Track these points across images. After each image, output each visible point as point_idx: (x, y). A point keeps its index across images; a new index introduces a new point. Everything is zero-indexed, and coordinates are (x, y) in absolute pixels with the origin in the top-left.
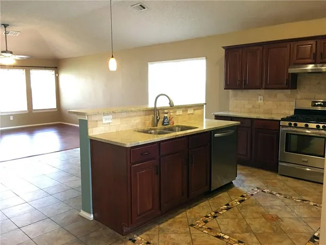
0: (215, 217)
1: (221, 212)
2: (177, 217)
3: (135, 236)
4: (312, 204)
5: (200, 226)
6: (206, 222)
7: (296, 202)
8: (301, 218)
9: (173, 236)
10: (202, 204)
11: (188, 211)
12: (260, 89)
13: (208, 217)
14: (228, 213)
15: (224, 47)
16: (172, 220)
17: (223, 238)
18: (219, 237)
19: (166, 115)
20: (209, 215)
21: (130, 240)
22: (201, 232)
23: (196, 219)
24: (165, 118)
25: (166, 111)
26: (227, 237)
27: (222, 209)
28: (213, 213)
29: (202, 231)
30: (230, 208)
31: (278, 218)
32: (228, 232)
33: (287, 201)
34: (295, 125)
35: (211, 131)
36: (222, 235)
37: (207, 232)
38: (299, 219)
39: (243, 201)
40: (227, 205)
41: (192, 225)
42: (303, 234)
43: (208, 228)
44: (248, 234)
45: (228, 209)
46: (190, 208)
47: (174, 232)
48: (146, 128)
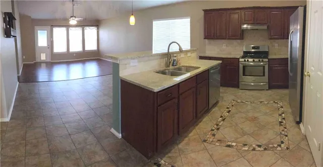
0: (218, 129)
1: (220, 124)
2: (190, 135)
3: (159, 159)
4: (266, 103)
5: (211, 140)
6: (214, 135)
7: (258, 104)
8: (267, 113)
9: (193, 155)
10: (205, 120)
11: (197, 128)
12: (225, 39)
13: (213, 130)
14: (225, 123)
15: (203, 10)
16: (187, 139)
17: (232, 146)
18: (229, 146)
19: (175, 58)
20: (214, 128)
21: (155, 164)
22: (214, 146)
23: (205, 134)
24: (174, 61)
25: (175, 55)
26: (234, 144)
27: (220, 122)
28: (216, 126)
29: (215, 144)
30: (224, 119)
31: (255, 118)
32: (233, 139)
33: (253, 105)
34: (248, 60)
35: (208, 70)
36: (230, 143)
37: (218, 144)
38: (266, 114)
39: (230, 111)
40: (221, 117)
41: (205, 141)
42: (274, 123)
43: (218, 140)
44: (246, 137)
45: (223, 120)
46: (197, 125)
47: (193, 151)
48: (162, 69)
